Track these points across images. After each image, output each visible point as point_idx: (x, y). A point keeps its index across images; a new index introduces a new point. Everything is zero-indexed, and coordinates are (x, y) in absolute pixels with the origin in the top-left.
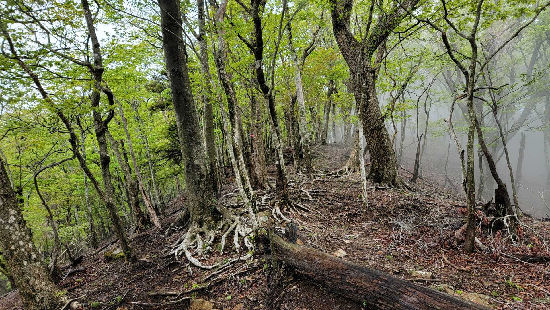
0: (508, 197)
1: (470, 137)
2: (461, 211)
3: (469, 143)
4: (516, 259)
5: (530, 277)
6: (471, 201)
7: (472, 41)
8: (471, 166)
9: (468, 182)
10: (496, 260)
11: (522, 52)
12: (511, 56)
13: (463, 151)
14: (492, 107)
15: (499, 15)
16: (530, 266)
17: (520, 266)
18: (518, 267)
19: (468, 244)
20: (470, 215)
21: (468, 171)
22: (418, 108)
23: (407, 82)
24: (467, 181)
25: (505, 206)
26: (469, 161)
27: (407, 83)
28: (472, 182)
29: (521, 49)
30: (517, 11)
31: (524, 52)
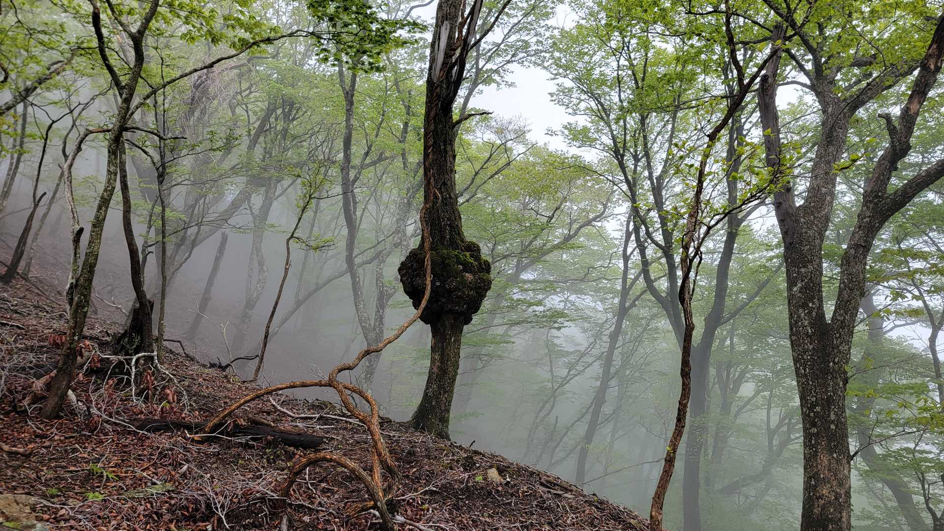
0: (151, 323)
1: (100, 208)
2: (54, 340)
3: (97, 217)
4: (129, 427)
5: (139, 455)
6: (76, 322)
7: (137, 40)
8: (91, 260)
9: (79, 288)
10: (92, 431)
11: (247, 112)
12: (233, 112)
13: (81, 231)
14: (157, 169)
15: (210, 32)
16: (148, 438)
17: (131, 439)
18: (127, 441)
19: (52, 402)
20: (68, 349)
21: (83, 269)
22: (46, 140)
23: (37, 85)
24: (76, 285)
25: (142, 337)
26: (88, 251)
27: (36, 88)
28: (86, 289)
29: (247, 107)
30: (236, 40)
31: (250, 113)
